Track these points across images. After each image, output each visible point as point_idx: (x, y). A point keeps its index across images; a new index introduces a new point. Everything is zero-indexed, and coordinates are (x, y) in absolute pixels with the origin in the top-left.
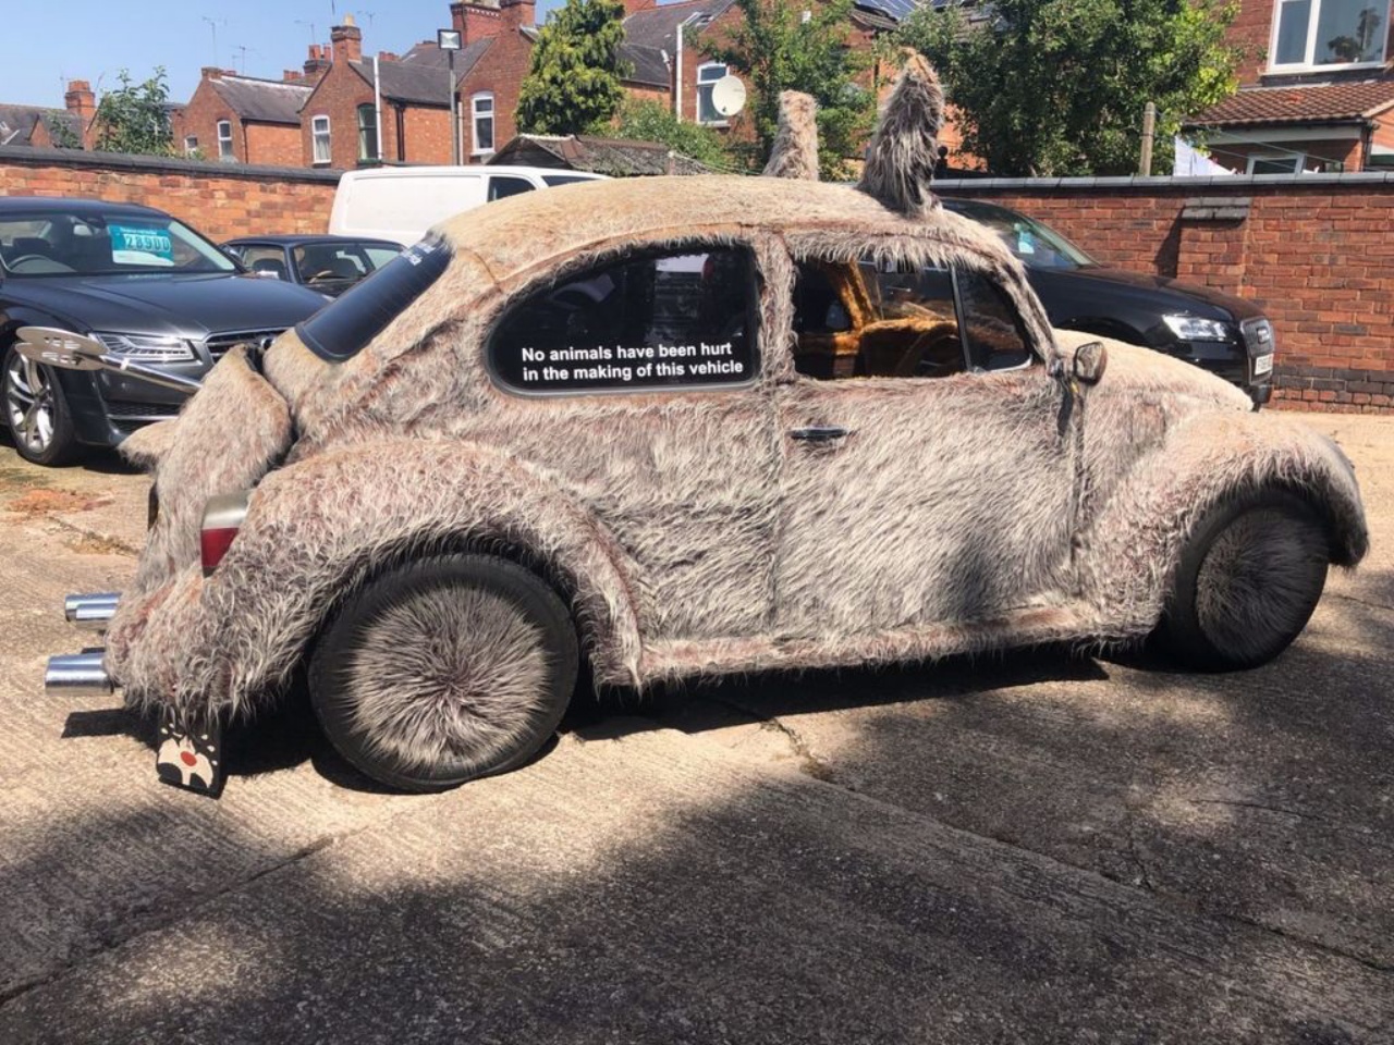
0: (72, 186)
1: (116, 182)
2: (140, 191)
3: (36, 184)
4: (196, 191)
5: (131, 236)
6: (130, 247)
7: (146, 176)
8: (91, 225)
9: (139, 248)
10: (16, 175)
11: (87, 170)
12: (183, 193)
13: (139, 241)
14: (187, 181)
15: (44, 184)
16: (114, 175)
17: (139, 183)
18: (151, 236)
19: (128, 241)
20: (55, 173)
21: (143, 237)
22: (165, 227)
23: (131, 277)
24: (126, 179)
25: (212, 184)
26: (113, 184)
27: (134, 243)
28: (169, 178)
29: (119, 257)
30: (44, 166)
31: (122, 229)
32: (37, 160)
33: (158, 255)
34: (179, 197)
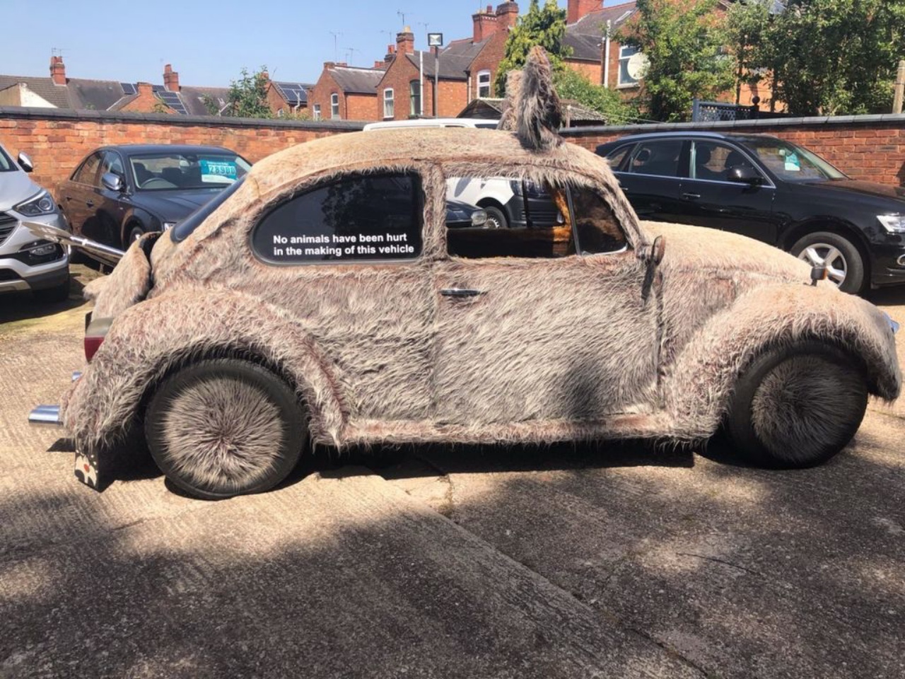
0: (207, 137)
1: (232, 134)
2: (245, 139)
3: (186, 136)
4: (277, 138)
5: (212, 166)
6: (212, 173)
7: (249, 130)
8: (189, 160)
9: (217, 173)
10: (176, 131)
11: (216, 127)
12: (269, 139)
13: (217, 169)
14: (272, 132)
15: (192, 136)
16: (231, 130)
17: (244, 134)
18: (225, 166)
19: (210, 169)
20: (197, 130)
21: (219, 167)
22: (233, 160)
23: (212, 190)
24: (237, 132)
25: (287, 133)
26: (230, 135)
27: (214, 170)
28: (262, 130)
29: (206, 178)
30: (193, 126)
31: (208, 162)
32: (188, 122)
33: (228, 177)
34: (267, 142)
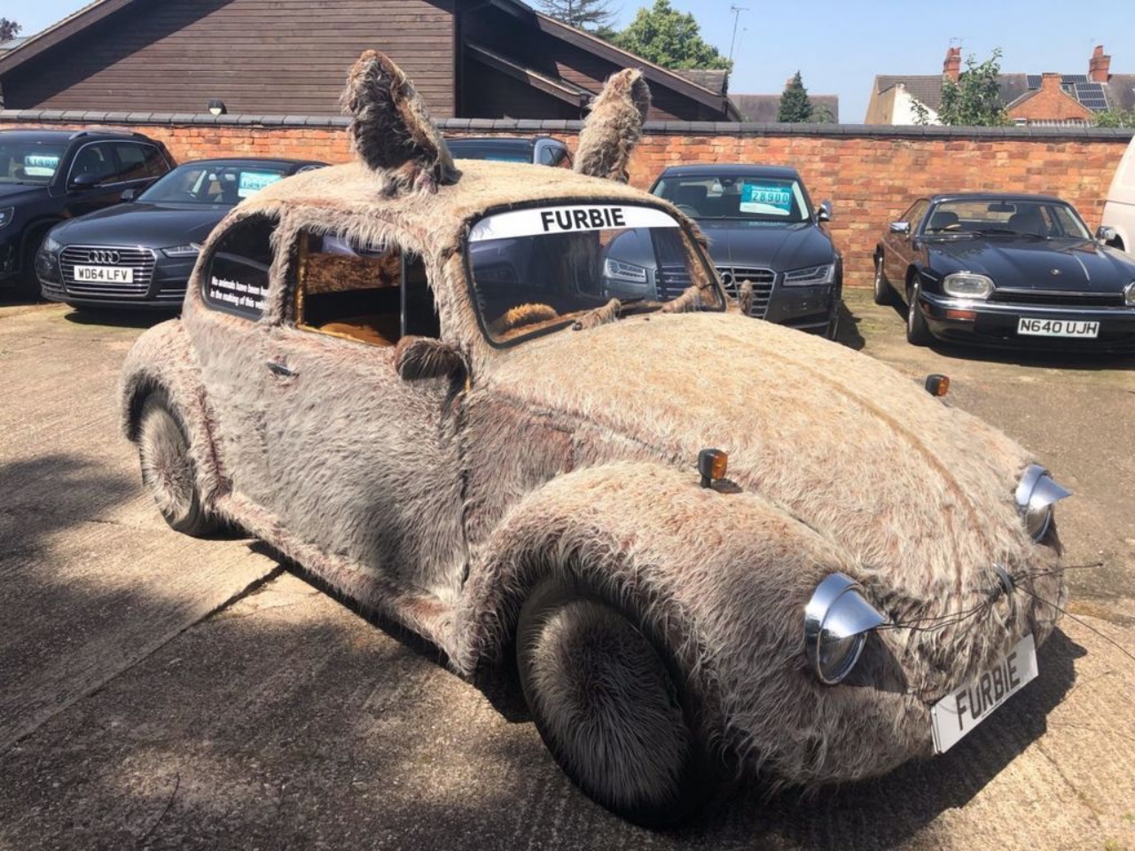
0: (870, 152)
1: (907, 147)
2: (926, 154)
4: (978, 153)
5: (757, 191)
6: (755, 200)
7: (934, 143)
9: (762, 201)
11: (885, 139)
12: (965, 155)
13: (763, 196)
14: (972, 145)
16: (907, 143)
17: (926, 148)
18: (778, 193)
19: (753, 196)
20: (858, 143)
21: (767, 193)
22: (790, 185)
24: (916, 146)
25: (995, 146)
26: (904, 150)
27: (758, 198)
28: (955, 143)
29: (745, 207)
30: (851, 138)
32: (848, 134)
33: (777, 206)
34: (961, 159)
